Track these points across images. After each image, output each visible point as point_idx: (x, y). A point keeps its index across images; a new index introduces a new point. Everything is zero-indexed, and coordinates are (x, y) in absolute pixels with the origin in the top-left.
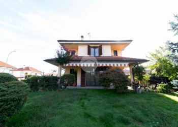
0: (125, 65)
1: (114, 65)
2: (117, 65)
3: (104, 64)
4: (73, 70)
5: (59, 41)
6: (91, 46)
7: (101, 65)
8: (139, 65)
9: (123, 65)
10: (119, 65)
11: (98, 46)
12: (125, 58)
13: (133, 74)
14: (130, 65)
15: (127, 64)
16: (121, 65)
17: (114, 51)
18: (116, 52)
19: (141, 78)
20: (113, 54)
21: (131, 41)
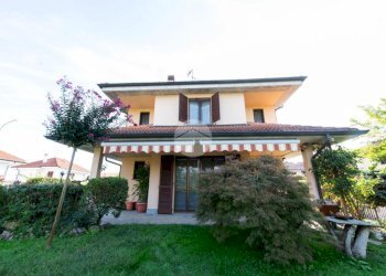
0: (288, 146)
1: (253, 146)
2: (265, 147)
3: (224, 146)
4: (143, 163)
5: (101, 86)
6: (189, 96)
7: (213, 148)
8: (334, 147)
9: (282, 147)
10: (271, 148)
11: (210, 96)
12: (288, 127)
13: (317, 176)
14: (303, 148)
15: (295, 144)
16: (276, 147)
17: (255, 111)
18: (259, 114)
19: (343, 188)
20: (252, 119)
21: (302, 79)
